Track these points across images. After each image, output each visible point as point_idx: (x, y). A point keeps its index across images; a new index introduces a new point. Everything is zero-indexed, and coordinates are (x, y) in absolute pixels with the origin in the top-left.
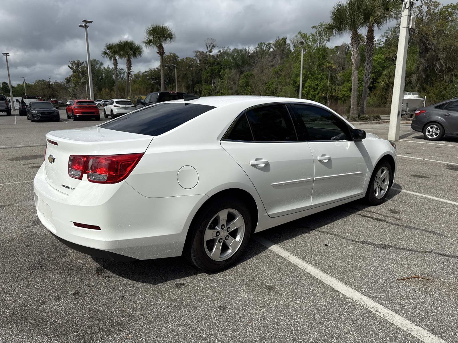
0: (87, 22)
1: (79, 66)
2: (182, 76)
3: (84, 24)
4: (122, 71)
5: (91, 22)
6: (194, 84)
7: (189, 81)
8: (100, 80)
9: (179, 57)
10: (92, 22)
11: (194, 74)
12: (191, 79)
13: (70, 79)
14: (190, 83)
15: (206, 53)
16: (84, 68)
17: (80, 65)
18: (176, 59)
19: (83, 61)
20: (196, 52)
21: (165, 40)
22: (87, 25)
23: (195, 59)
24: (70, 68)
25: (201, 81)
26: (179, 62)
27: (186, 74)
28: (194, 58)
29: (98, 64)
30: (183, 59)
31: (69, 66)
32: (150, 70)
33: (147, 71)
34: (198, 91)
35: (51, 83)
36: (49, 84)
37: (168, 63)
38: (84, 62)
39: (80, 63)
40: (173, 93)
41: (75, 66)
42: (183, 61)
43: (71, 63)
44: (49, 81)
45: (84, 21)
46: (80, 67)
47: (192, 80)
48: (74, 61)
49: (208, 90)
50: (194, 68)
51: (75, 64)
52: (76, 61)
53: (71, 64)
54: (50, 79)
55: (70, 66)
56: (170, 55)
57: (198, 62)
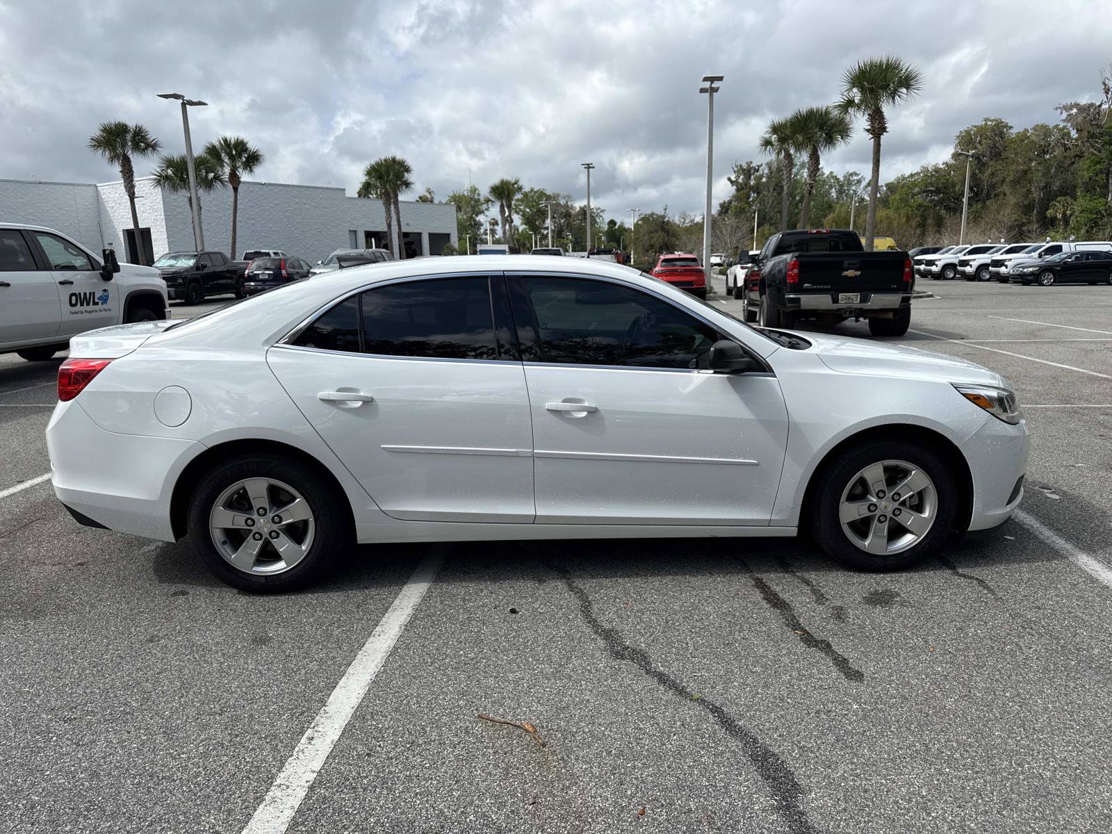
0: (712, 79)
1: (750, 175)
2: (1011, 178)
3: (707, 85)
4: (855, 178)
5: (720, 79)
6: (1049, 197)
7: (1033, 189)
8: (797, 204)
9: (1011, 127)
10: (723, 77)
11: (1053, 170)
12: (1042, 184)
13: (728, 205)
14: (1036, 195)
15: (1100, 106)
16: (761, 179)
17: (754, 174)
18: (1001, 135)
19: (759, 164)
20: (1067, 108)
21: (893, 95)
22: (713, 86)
23: (1064, 127)
24: (732, 182)
25: (1075, 187)
26: (1012, 141)
27: (1025, 172)
28: (1062, 125)
29: (796, 165)
30: (1026, 130)
31: (729, 179)
32: (925, 170)
33: (917, 174)
34: (1059, 216)
35: (666, 219)
36: (663, 222)
37: (975, 148)
38: (762, 165)
39: (755, 169)
40: (818, 232)
41: (742, 177)
42: (1023, 136)
43: (736, 169)
44: (662, 214)
45: (706, 79)
46: (752, 177)
47: (1047, 186)
48: (741, 166)
49: (1091, 212)
50: (1058, 152)
51: (744, 170)
52: (745, 166)
53: (735, 172)
54: (665, 210)
55: (733, 178)
56: (986, 124)
57: (1074, 134)
